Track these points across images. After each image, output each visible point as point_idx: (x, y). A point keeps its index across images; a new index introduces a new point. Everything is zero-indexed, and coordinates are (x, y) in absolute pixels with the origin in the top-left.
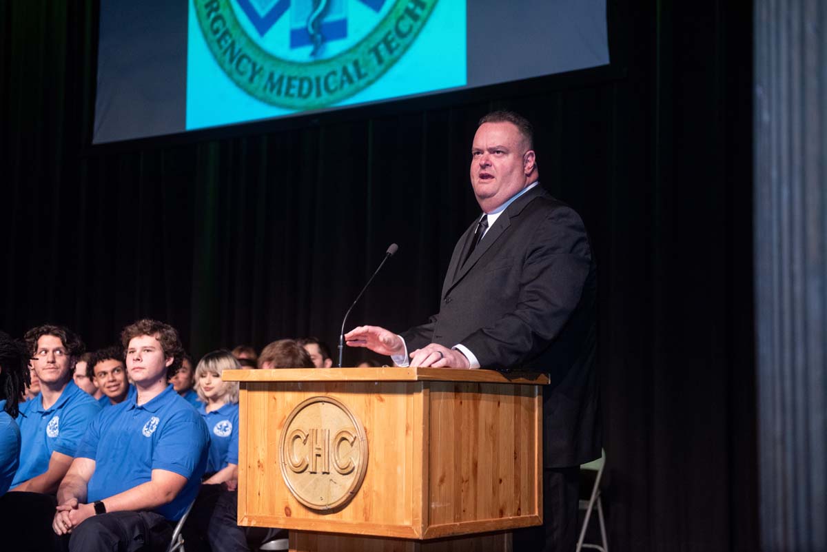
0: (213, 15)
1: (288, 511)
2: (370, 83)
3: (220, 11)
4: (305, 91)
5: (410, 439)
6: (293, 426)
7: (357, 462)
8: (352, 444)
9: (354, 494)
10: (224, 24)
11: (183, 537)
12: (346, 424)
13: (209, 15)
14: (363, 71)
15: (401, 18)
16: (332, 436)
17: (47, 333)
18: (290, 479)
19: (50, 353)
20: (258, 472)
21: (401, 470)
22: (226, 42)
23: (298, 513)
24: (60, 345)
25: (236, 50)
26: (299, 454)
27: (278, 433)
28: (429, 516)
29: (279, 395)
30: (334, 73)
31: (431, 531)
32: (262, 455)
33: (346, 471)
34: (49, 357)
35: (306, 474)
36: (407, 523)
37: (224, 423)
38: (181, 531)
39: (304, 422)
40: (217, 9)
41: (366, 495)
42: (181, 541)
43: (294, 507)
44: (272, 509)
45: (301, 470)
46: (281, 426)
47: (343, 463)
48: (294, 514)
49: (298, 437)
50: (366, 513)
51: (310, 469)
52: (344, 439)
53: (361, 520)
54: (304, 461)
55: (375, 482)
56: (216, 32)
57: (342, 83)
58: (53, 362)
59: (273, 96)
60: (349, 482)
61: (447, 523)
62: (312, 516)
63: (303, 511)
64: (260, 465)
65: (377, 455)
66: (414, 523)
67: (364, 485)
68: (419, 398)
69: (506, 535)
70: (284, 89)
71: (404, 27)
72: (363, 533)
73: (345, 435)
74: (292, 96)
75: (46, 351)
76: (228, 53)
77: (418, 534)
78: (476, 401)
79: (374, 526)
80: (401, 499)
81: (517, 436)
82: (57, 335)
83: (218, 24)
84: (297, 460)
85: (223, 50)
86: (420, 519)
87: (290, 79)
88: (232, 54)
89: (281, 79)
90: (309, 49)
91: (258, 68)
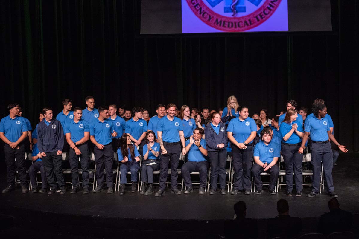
70: (222, 24)
88: (201, 11)
89: (221, 21)
90: (232, 14)
91: (211, 17)
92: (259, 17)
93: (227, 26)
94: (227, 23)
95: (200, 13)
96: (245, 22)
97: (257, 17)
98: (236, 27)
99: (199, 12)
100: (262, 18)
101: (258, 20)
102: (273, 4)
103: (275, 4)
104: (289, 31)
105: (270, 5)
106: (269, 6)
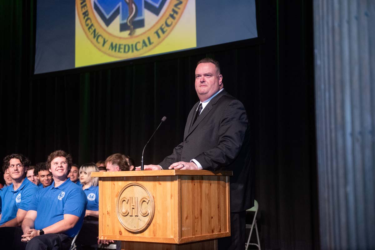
0: (86, 18)
1: (121, 233)
2: (155, 47)
3: (89, 16)
4: (127, 50)
5: (173, 200)
6: (123, 196)
7: (150, 211)
8: (148, 203)
9: (149, 224)
10: (91, 22)
11: (76, 245)
12: (145, 195)
13: (84, 18)
14: (152, 41)
15: (168, 18)
16: (139, 200)
17: (13, 157)
18: (121, 219)
19: (15, 166)
20: (107, 216)
21: (169, 214)
22: (92, 29)
23: (125, 233)
24: (19, 162)
25: (96, 33)
26: (125, 208)
27: (116, 199)
28: (181, 233)
29: (116, 183)
30: (139, 42)
31: (182, 240)
32: (109, 209)
33: (145, 215)
34: (15, 168)
35: (128, 217)
36: (172, 237)
37: (92, 194)
38: (75, 242)
39: (127, 194)
40: (88, 15)
41: (154, 225)
42: (75, 246)
43: (123, 231)
44: (114, 232)
45: (126, 215)
46: (117, 196)
47: (144, 212)
48: (123, 234)
49: (124, 200)
50: (154, 233)
51: (130, 214)
52: (144, 201)
53: (152, 236)
54: (127, 211)
55: (158, 219)
56: (87, 25)
57: (143, 47)
58: (17, 170)
59: (113, 52)
60: (147, 219)
61: (189, 237)
62: (131, 235)
63: (127, 233)
64: (108, 213)
65: (159, 208)
66: (175, 237)
67: (153, 221)
68: (176, 183)
69: (215, 241)
70: (117, 49)
71: (169, 22)
72: (153, 242)
73: (144, 200)
74: (121, 52)
75: (13, 166)
76: (93, 34)
77: (177, 241)
78: (201, 183)
79: (158, 238)
80: (169, 227)
81: (219, 198)
82: (17, 158)
83: (89, 22)
84: (124, 211)
85: (91, 33)
86: (177, 235)
87: (120, 45)
88: (95, 34)
89: (116, 45)
90: (128, 32)
91: (106, 40)
92: (160, 32)
93: (122, 50)
94: (123, 47)
95: (94, 37)
96: (144, 42)
97: (157, 33)
98: (133, 51)
99: (93, 35)
100: (163, 32)
101: (159, 36)
102: (177, 8)
103: (179, 9)
104: (198, 47)
105: (174, 11)
106: (172, 13)
